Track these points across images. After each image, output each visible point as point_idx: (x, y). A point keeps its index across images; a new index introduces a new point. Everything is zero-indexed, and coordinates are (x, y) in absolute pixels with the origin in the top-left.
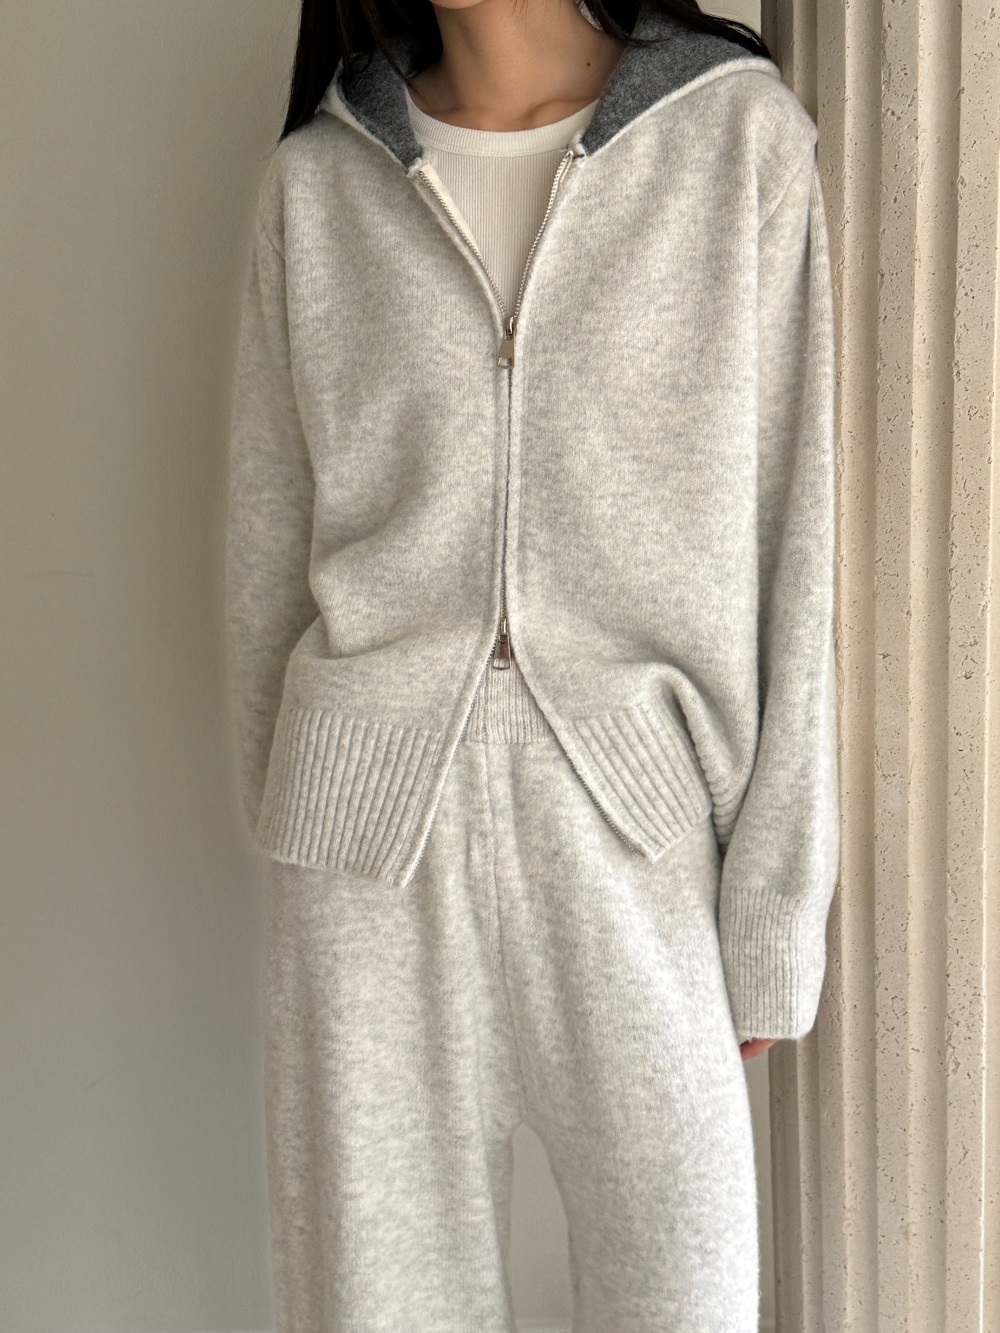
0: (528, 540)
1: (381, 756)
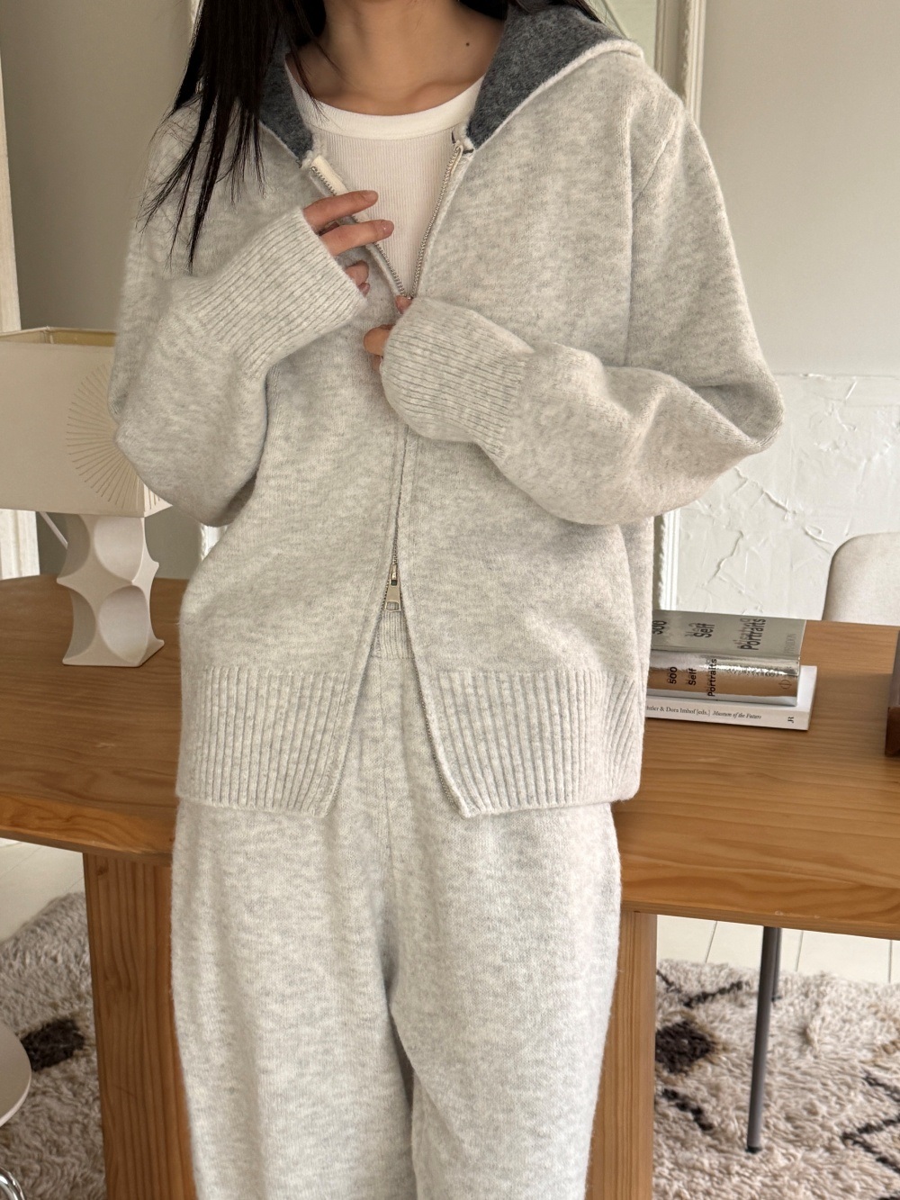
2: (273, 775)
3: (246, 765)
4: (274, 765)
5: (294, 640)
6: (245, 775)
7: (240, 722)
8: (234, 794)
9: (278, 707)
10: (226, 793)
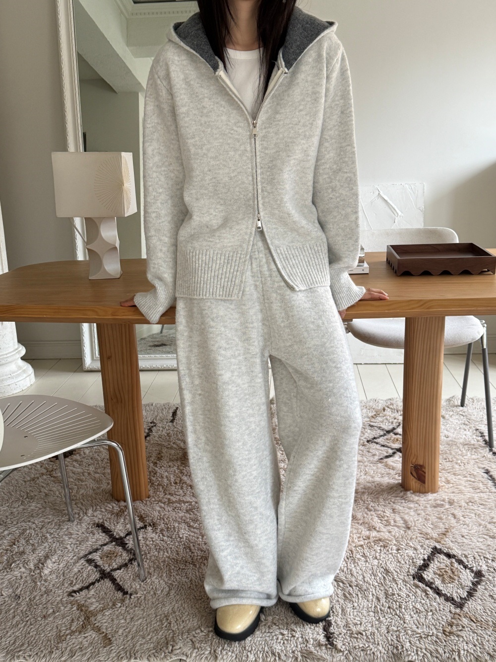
0: (264, 189)
1: (226, 261)
2: (219, 286)
3: (208, 283)
4: (219, 283)
5: (226, 240)
6: (208, 287)
7: (207, 269)
8: (204, 293)
9: (220, 264)
10: (201, 293)
